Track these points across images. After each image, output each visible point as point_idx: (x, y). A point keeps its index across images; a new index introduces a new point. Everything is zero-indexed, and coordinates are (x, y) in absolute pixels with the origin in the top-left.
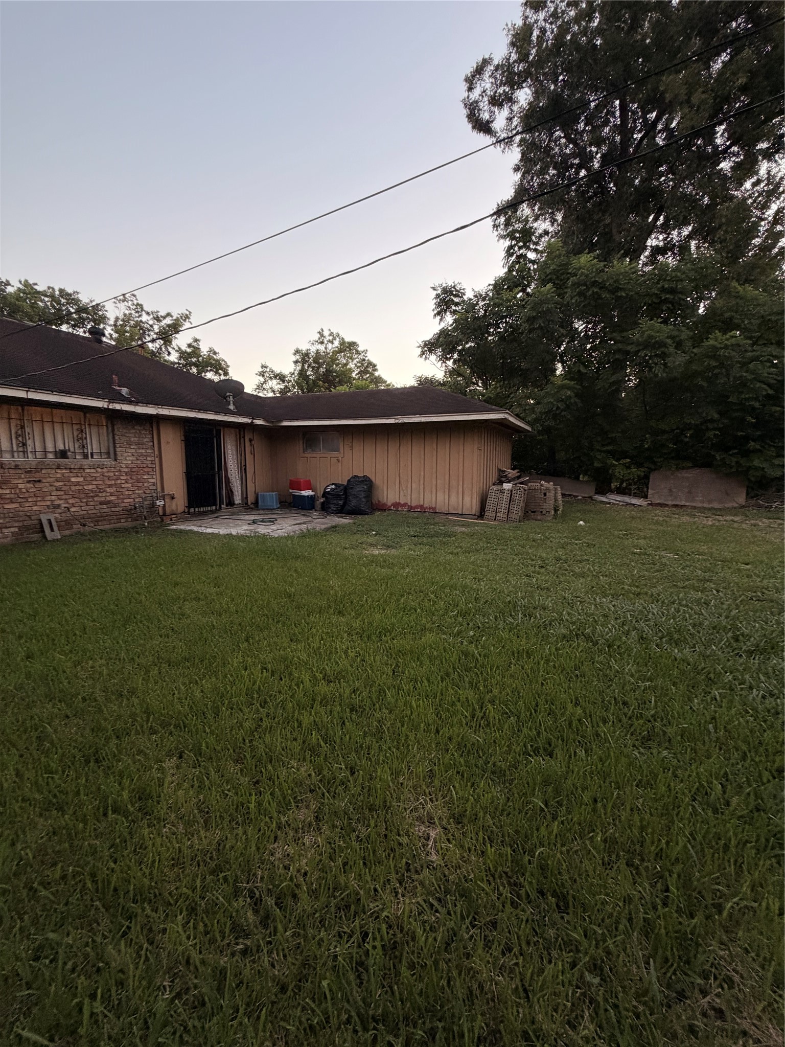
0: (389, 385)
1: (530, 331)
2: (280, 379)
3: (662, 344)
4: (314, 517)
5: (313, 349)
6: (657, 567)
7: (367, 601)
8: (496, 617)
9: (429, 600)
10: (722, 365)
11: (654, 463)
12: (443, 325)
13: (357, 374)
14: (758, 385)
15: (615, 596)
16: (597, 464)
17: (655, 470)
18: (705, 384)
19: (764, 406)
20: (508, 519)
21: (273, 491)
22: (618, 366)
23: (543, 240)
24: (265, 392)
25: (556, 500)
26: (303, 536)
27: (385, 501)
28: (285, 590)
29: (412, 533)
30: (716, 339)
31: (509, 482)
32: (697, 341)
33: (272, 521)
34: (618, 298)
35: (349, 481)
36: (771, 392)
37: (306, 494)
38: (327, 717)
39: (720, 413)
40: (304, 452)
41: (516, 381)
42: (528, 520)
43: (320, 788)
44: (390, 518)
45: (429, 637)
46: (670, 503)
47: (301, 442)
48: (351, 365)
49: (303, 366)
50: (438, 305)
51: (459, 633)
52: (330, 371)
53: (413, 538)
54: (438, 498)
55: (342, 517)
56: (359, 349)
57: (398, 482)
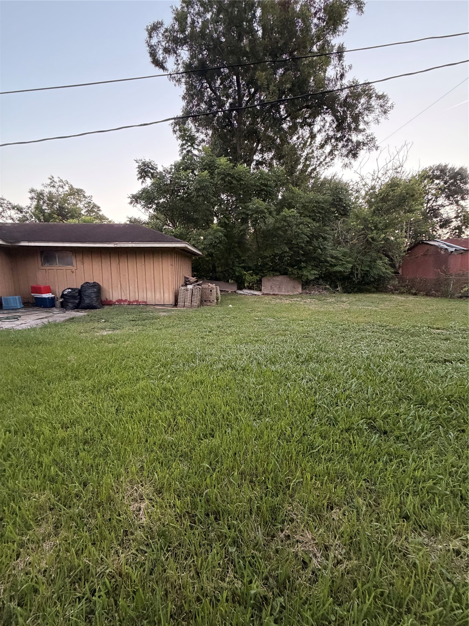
0: (110, 222)
1: (198, 196)
2: (18, 209)
3: (263, 212)
4: (55, 313)
5: (47, 190)
6: (265, 326)
7: (97, 367)
8: (184, 364)
9: (142, 360)
10: (289, 225)
11: (263, 273)
12: (144, 186)
13: (85, 212)
14: (303, 236)
15: (247, 343)
16: (237, 274)
17: (264, 276)
18: (282, 234)
19: (306, 246)
20: (191, 306)
21: (15, 295)
22: (244, 221)
23: (202, 144)
24: (4, 219)
25: (217, 294)
26: (45, 327)
27: (111, 299)
28: (28, 369)
29: (131, 319)
30: (286, 212)
31: (191, 284)
32: (279, 212)
33: (17, 318)
34: (241, 184)
35: (82, 286)
36: (308, 239)
37: (47, 297)
38: (64, 454)
39: (289, 249)
40: (42, 265)
41: (192, 225)
42: (203, 306)
43: (58, 505)
44: (115, 310)
45: (142, 383)
46: (271, 293)
47: (39, 259)
48: (80, 205)
49: (38, 202)
50: (140, 173)
51: (161, 378)
52: (63, 208)
53: (132, 322)
54: (148, 296)
55: (78, 312)
56: (86, 195)
57: (119, 286)
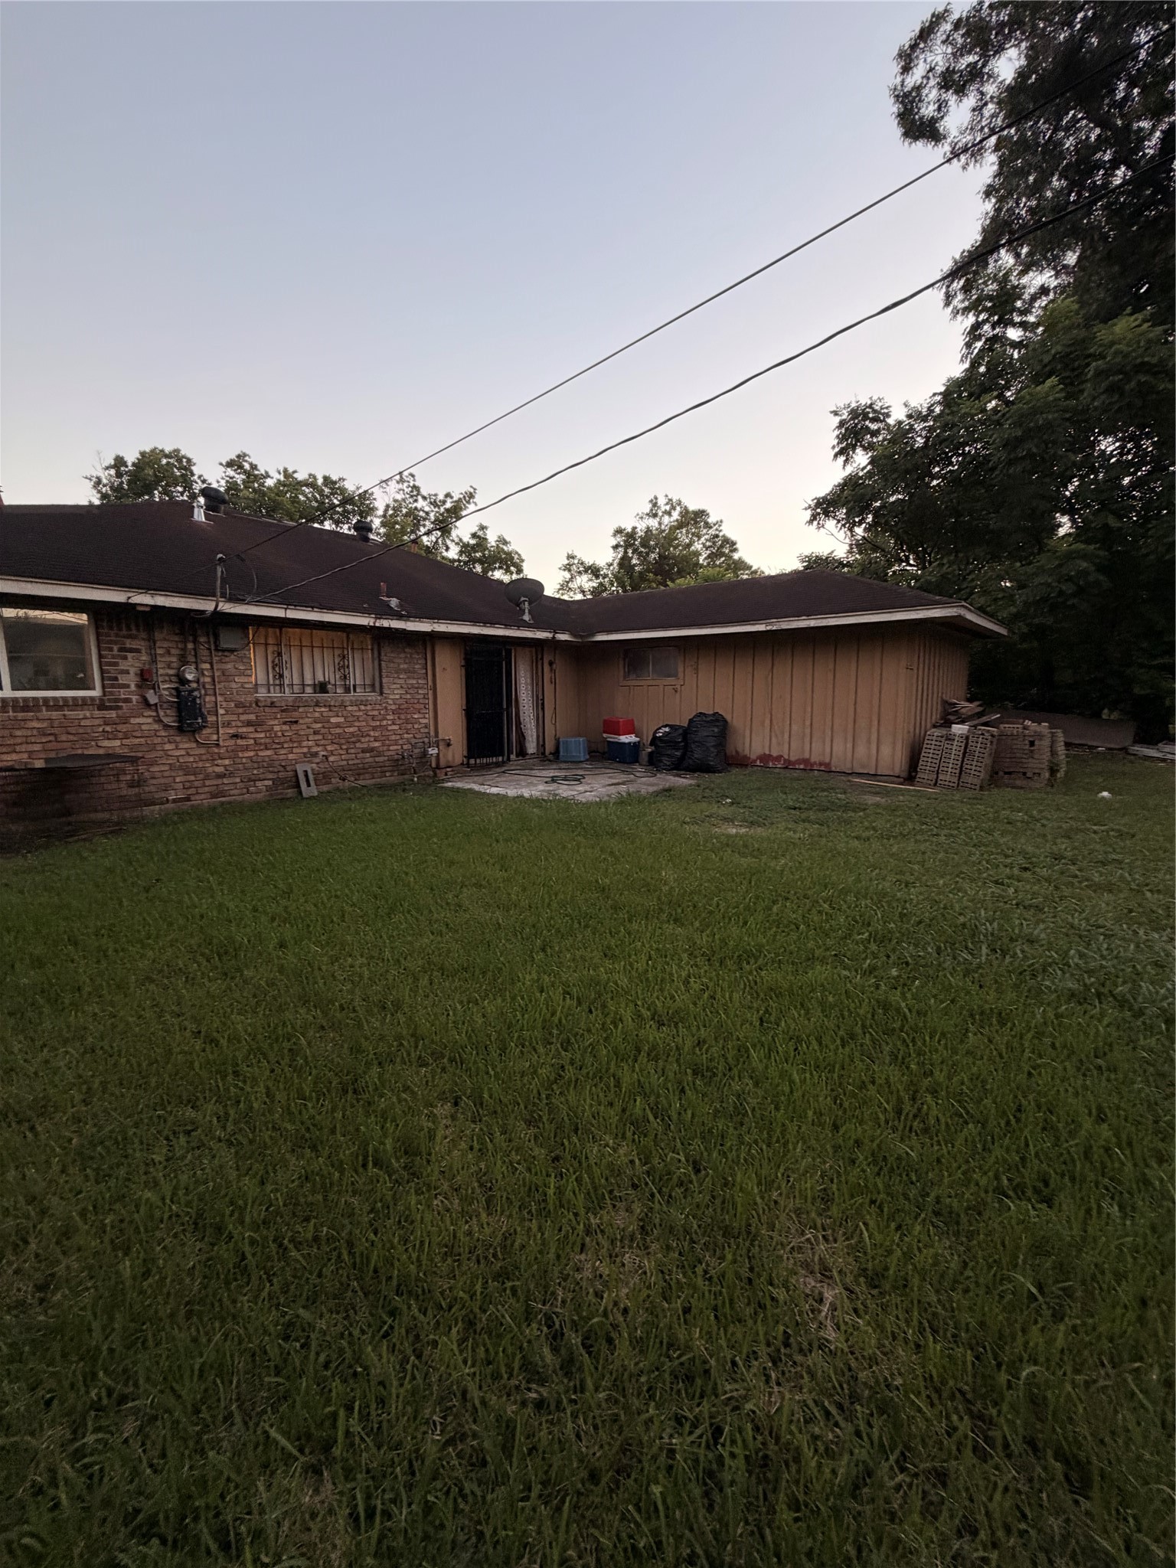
0: (755, 572)
1: (1010, 464)
2: (592, 572)
4: (638, 774)
5: (642, 526)
7: (718, 906)
8: (939, 948)
9: (820, 912)
12: (849, 469)
13: (705, 559)
16: (1138, 690)
20: (959, 786)
21: (579, 736)
23: (1037, 303)
24: (572, 594)
25: (1053, 753)
26: (622, 802)
27: (747, 752)
28: (597, 881)
29: (791, 803)
31: (963, 722)
33: (579, 780)
35: (691, 721)
37: (627, 741)
38: (658, 1079)
40: (625, 678)
41: (980, 551)
42: (998, 786)
43: (647, 1184)
44: (754, 779)
45: (820, 973)
47: (621, 663)
48: (697, 546)
49: (626, 552)
50: (843, 438)
51: (872, 970)
52: (666, 557)
53: (793, 812)
54: (835, 748)
55: (679, 776)
56: (710, 520)
57: (767, 722)
